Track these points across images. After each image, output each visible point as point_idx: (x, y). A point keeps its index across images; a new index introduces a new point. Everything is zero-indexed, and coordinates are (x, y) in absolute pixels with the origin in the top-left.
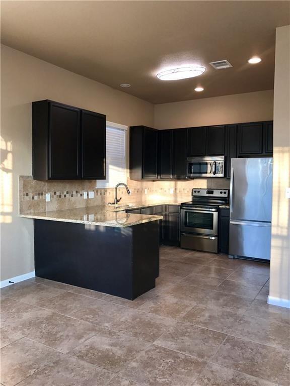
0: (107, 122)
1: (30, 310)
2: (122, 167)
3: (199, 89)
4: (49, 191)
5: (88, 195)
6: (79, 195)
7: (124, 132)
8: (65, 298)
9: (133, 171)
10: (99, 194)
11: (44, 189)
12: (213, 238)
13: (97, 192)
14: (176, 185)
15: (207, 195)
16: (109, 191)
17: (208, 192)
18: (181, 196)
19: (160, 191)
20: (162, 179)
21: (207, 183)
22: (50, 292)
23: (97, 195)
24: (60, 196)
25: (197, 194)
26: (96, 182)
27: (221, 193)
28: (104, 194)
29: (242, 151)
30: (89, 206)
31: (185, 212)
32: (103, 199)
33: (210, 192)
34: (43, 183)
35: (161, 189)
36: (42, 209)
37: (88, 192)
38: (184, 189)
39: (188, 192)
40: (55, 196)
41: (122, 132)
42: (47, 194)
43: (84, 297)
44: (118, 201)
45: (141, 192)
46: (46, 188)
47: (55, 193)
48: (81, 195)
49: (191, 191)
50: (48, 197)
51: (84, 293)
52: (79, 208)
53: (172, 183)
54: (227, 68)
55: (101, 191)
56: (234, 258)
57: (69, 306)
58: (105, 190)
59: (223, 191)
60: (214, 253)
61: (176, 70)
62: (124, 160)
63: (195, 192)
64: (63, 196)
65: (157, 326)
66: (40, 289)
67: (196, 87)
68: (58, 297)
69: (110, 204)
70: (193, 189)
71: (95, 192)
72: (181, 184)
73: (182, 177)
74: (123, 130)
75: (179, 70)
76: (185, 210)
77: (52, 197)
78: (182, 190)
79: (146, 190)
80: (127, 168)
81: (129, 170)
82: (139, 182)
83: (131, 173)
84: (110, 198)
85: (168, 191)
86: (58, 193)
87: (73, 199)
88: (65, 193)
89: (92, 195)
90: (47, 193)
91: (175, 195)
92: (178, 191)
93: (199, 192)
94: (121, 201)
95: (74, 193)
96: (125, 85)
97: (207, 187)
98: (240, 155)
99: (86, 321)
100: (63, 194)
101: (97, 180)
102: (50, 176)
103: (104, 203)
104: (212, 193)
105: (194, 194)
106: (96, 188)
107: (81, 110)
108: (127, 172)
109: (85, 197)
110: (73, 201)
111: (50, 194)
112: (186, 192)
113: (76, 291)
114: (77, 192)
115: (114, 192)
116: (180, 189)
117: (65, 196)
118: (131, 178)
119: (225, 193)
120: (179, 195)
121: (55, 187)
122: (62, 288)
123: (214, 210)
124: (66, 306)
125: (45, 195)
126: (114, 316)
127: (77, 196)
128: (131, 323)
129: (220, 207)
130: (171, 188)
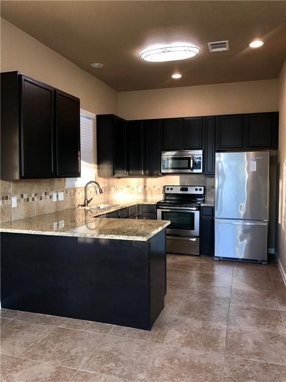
0: (81, 109)
1: (19, 366)
2: (90, 162)
3: (177, 76)
4: (15, 193)
5: (57, 196)
6: (48, 197)
7: (91, 121)
8: (61, 339)
9: (101, 166)
10: (69, 194)
11: (9, 191)
12: (194, 240)
13: (67, 193)
14: (145, 182)
15: (181, 192)
16: (78, 191)
17: (182, 189)
18: (152, 193)
19: (126, 188)
20: (130, 176)
21: (180, 179)
22: (35, 331)
23: (67, 196)
24: (28, 200)
25: (169, 192)
26: (65, 180)
27: (196, 190)
28: (74, 195)
29: (221, 145)
30: (59, 210)
31: (162, 212)
32: (73, 200)
33: (184, 189)
34: (8, 183)
35: (128, 186)
36: (7, 218)
37: (57, 192)
38: (154, 187)
39: (159, 189)
40: (22, 200)
41: (89, 120)
42: (13, 198)
43: (86, 333)
44: (88, 202)
45: (108, 191)
46: (11, 190)
47: (22, 196)
48: (51, 197)
49: (162, 189)
50: (14, 202)
51: (82, 327)
52: (49, 214)
53: (141, 180)
54: (222, 51)
55: (70, 192)
56: (220, 260)
57: (73, 352)
58: (75, 190)
59: (198, 188)
60: (195, 256)
61: (168, 49)
62: (91, 154)
63: (168, 189)
64: (30, 200)
65: (206, 367)
66: (16, 328)
67: (172, 73)
68: (49, 338)
69: (80, 207)
70: (164, 187)
71: (65, 192)
72: (151, 181)
73: (155, 173)
74: (90, 119)
75: (172, 49)
76: (161, 210)
77: (18, 201)
78: (152, 187)
79: (112, 188)
80: (95, 163)
81: (96, 166)
82: (106, 180)
83: (99, 168)
84: (80, 198)
85: (135, 188)
86: (25, 196)
87: (42, 203)
88: (33, 196)
89: (61, 196)
90: (13, 196)
91: (145, 192)
92: (147, 189)
93: (172, 189)
94: (91, 201)
95: (43, 195)
96: (96, 65)
97: (180, 184)
98: (218, 149)
99: (111, 374)
100: (31, 197)
101: (66, 179)
102: (23, 175)
103: (74, 205)
104: (186, 190)
105: (167, 192)
106: (66, 188)
107: (55, 90)
108: (95, 168)
109: (55, 199)
110: (42, 204)
111: (16, 198)
112: (156, 189)
113: (69, 324)
114: (46, 194)
115: (84, 192)
116: (150, 186)
117: (33, 199)
118: (99, 176)
119: (200, 190)
120: (149, 192)
121: (22, 189)
122: (47, 322)
123: (194, 209)
124: (68, 352)
125: (11, 199)
126: (142, 360)
127: (46, 198)
128: (172, 369)
129: (202, 205)
130: (140, 186)
